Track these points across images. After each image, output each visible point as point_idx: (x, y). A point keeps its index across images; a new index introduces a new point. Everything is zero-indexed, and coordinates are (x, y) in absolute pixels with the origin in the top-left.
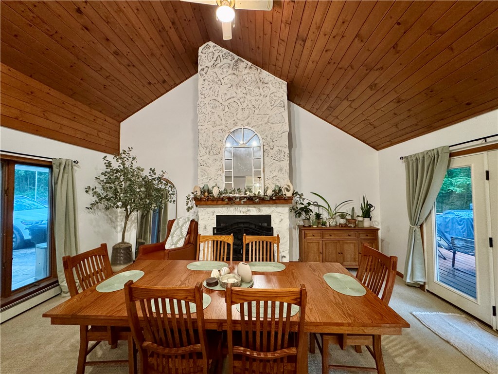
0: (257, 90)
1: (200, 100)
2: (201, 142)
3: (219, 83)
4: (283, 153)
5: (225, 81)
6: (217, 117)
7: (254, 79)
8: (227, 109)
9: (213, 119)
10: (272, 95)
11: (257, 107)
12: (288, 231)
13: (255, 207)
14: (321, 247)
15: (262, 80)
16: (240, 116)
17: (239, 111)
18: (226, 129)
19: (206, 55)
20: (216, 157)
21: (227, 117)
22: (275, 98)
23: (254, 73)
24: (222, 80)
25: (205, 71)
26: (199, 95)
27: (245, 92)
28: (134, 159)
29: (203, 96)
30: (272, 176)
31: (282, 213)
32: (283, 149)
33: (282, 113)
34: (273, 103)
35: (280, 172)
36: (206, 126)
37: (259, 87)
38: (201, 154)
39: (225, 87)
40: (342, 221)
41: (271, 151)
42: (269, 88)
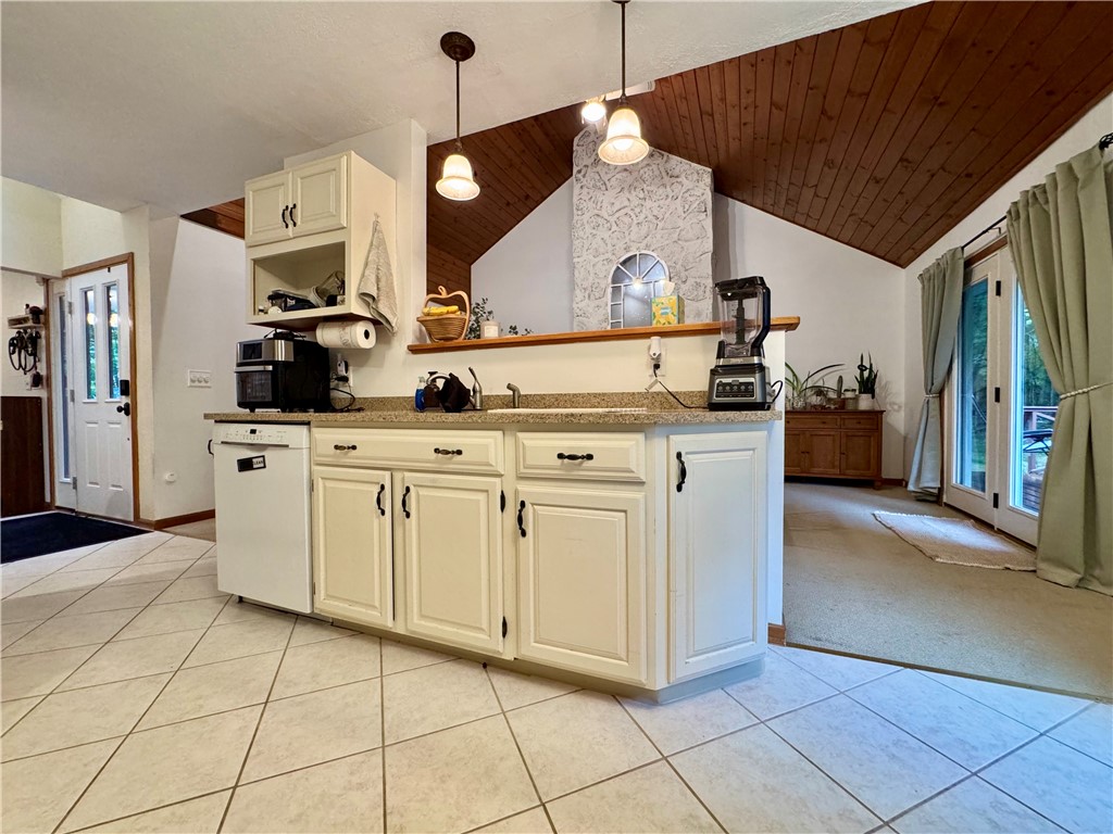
0: (661, 190)
1: (576, 218)
2: (578, 281)
3: (603, 188)
4: (703, 288)
5: (612, 183)
6: (600, 242)
7: (657, 173)
8: (614, 228)
10: (687, 195)
11: (661, 217)
15: (670, 172)
16: (633, 236)
17: (634, 228)
18: (613, 258)
19: (584, 148)
20: (597, 302)
21: (615, 240)
22: (690, 199)
23: (657, 162)
24: (607, 183)
25: (583, 173)
26: (575, 211)
27: (642, 195)
28: (490, 313)
29: (580, 213)
32: (703, 281)
33: (702, 222)
34: (687, 207)
36: (585, 257)
37: (664, 185)
38: (577, 300)
39: (611, 193)
40: (815, 400)
41: (683, 286)
42: (681, 184)
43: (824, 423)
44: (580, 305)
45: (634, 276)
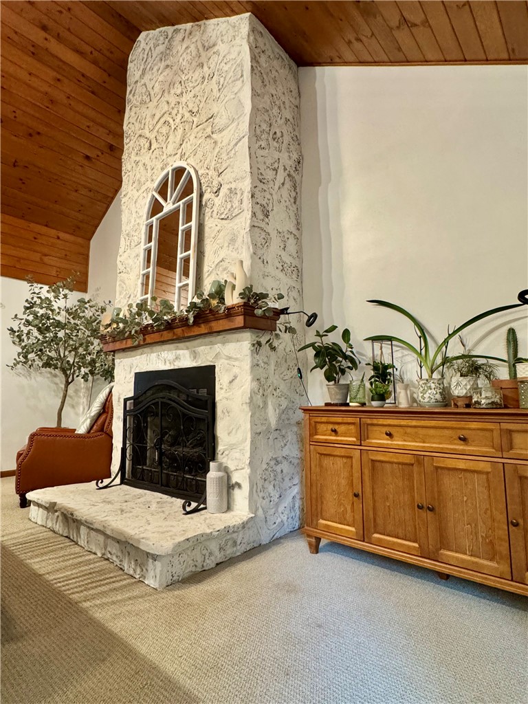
3: (148, 100)
4: (239, 195)
5: (155, 90)
6: (142, 169)
7: (194, 53)
8: (154, 145)
10: (223, 64)
11: (196, 110)
12: (246, 408)
13: (187, 348)
14: (357, 475)
15: (206, 44)
18: (151, 185)
19: (135, 62)
20: (136, 250)
21: (154, 161)
22: (226, 68)
23: (194, 40)
24: (151, 92)
26: (124, 140)
27: (179, 91)
29: (128, 140)
30: (217, 261)
31: (236, 359)
32: (240, 185)
33: (238, 95)
34: (222, 80)
35: (231, 247)
36: (130, 194)
37: (201, 65)
38: (121, 251)
39: (154, 103)
40: (460, 387)
41: (216, 200)
42: (217, 53)
43: (464, 440)
44: (121, 258)
45: (166, 201)
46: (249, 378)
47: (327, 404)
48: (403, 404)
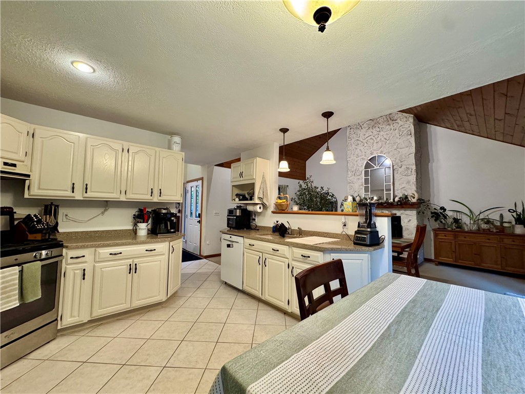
0: (388, 127)
1: (348, 142)
2: (350, 168)
3: (360, 128)
4: (410, 170)
5: (364, 126)
6: (359, 151)
7: (385, 119)
8: (366, 145)
9: (356, 153)
10: (400, 128)
11: (388, 139)
14: (453, 247)
15: (392, 119)
16: (375, 148)
17: (375, 144)
18: (365, 158)
20: (358, 177)
21: (366, 150)
22: (402, 129)
26: (348, 139)
27: (378, 130)
28: (312, 182)
29: (350, 139)
30: (401, 187)
31: (410, 215)
32: (411, 167)
33: (409, 139)
34: (401, 133)
35: (408, 184)
36: (352, 158)
37: (389, 125)
38: (349, 176)
39: (364, 130)
41: (400, 169)
42: (398, 123)
43: (489, 239)
44: (350, 179)
45: (376, 165)
46: (416, 221)
47: (438, 228)
48: (466, 230)
